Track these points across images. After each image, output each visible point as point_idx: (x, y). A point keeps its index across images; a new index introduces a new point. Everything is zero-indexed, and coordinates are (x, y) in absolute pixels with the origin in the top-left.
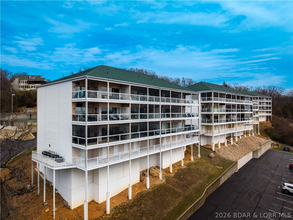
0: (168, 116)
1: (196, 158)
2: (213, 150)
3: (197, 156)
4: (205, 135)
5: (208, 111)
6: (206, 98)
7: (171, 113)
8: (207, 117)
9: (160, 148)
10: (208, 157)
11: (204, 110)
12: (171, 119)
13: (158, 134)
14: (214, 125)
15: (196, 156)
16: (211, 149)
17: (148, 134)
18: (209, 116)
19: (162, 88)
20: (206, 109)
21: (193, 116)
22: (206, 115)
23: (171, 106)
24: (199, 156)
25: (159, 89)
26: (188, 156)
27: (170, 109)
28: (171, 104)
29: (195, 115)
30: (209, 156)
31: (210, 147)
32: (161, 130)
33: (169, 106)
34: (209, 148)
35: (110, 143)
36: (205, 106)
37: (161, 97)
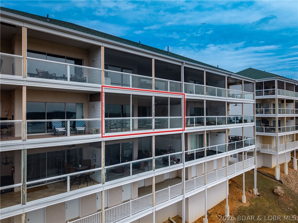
0: (200, 123)
1: (251, 195)
2: (278, 177)
3: (252, 192)
4: (261, 152)
5: (267, 111)
6: (264, 90)
7: (205, 116)
8: (262, 123)
9: (183, 191)
10: (272, 194)
11: (259, 111)
12: (205, 128)
13: (178, 161)
14: (279, 136)
15: (250, 192)
16: (274, 177)
17: (154, 165)
18: (266, 120)
19: (186, 63)
20: (264, 109)
21: (246, 121)
22: (261, 119)
23: (205, 101)
24: (256, 191)
25: (180, 64)
26: (234, 191)
27: (203, 108)
28: (205, 97)
29: (249, 120)
30: (273, 192)
31: (270, 172)
32: (184, 152)
33: (201, 102)
34: (269, 174)
35: (28, 204)
36: (260, 104)
37: (184, 83)
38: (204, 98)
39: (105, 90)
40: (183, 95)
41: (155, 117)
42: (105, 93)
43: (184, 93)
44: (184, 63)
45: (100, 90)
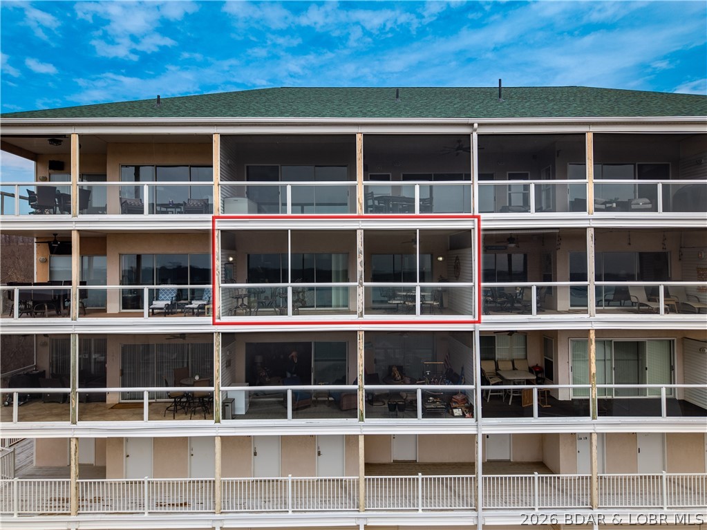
7: (591, 283)
9: (477, 500)
12: (590, 322)
17: (360, 406)
19: (480, 125)
32: (480, 387)
37: (477, 182)
38: (588, 222)
39: (220, 226)
40: (476, 220)
41: (365, 284)
42: (222, 231)
43: (476, 213)
44: (476, 125)
45: (209, 226)
